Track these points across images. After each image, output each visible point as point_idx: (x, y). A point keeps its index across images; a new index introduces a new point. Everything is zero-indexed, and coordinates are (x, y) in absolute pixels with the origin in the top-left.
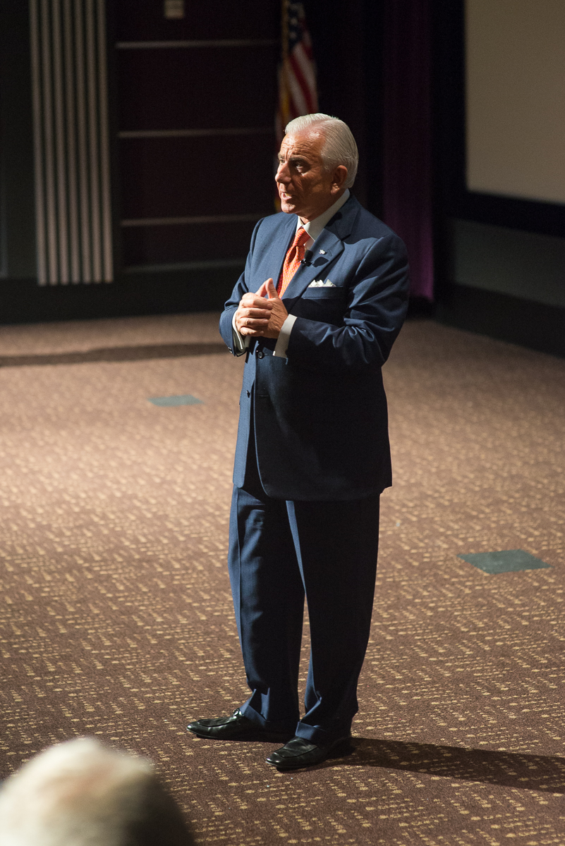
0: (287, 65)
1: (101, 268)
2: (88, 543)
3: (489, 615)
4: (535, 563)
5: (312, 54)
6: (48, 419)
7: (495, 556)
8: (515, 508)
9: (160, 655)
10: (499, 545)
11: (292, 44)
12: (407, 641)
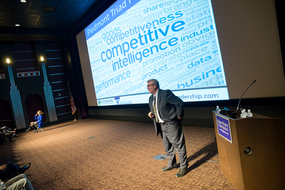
0: (71, 98)
1: (56, 119)
2: (52, 145)
3: (89, 143)
4: (94, 137)
5: (73, 97)
6: (50, 134)
7: (90, 138)
8: (92, 133)
9: (57, 154)
10: (90, 136)
11: (71, 96)
12: (81, 147)
